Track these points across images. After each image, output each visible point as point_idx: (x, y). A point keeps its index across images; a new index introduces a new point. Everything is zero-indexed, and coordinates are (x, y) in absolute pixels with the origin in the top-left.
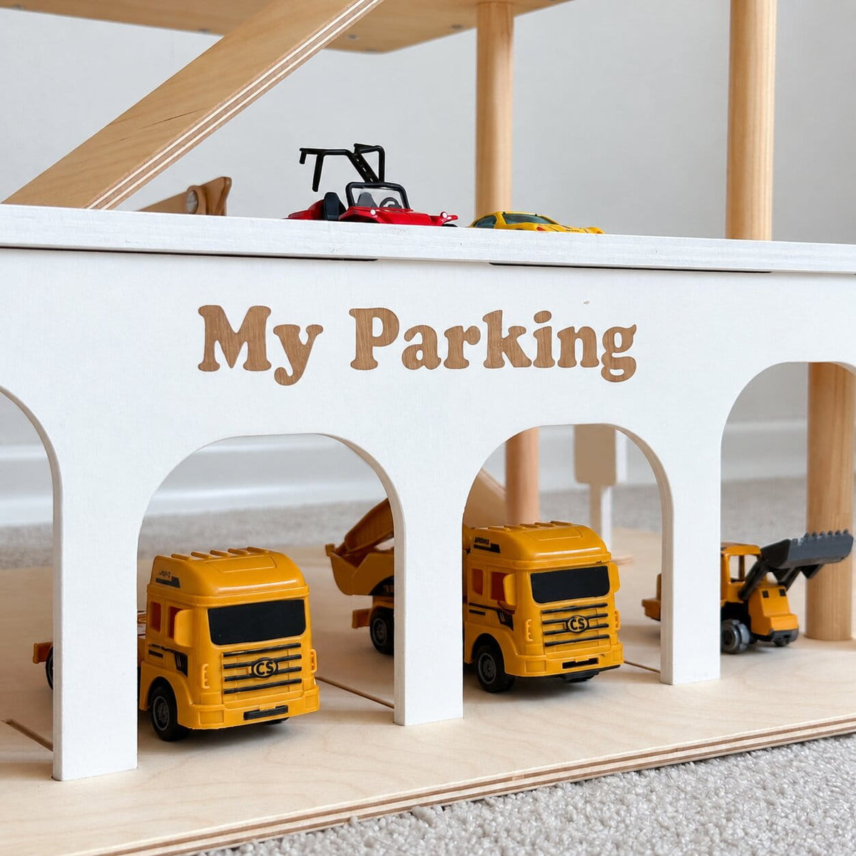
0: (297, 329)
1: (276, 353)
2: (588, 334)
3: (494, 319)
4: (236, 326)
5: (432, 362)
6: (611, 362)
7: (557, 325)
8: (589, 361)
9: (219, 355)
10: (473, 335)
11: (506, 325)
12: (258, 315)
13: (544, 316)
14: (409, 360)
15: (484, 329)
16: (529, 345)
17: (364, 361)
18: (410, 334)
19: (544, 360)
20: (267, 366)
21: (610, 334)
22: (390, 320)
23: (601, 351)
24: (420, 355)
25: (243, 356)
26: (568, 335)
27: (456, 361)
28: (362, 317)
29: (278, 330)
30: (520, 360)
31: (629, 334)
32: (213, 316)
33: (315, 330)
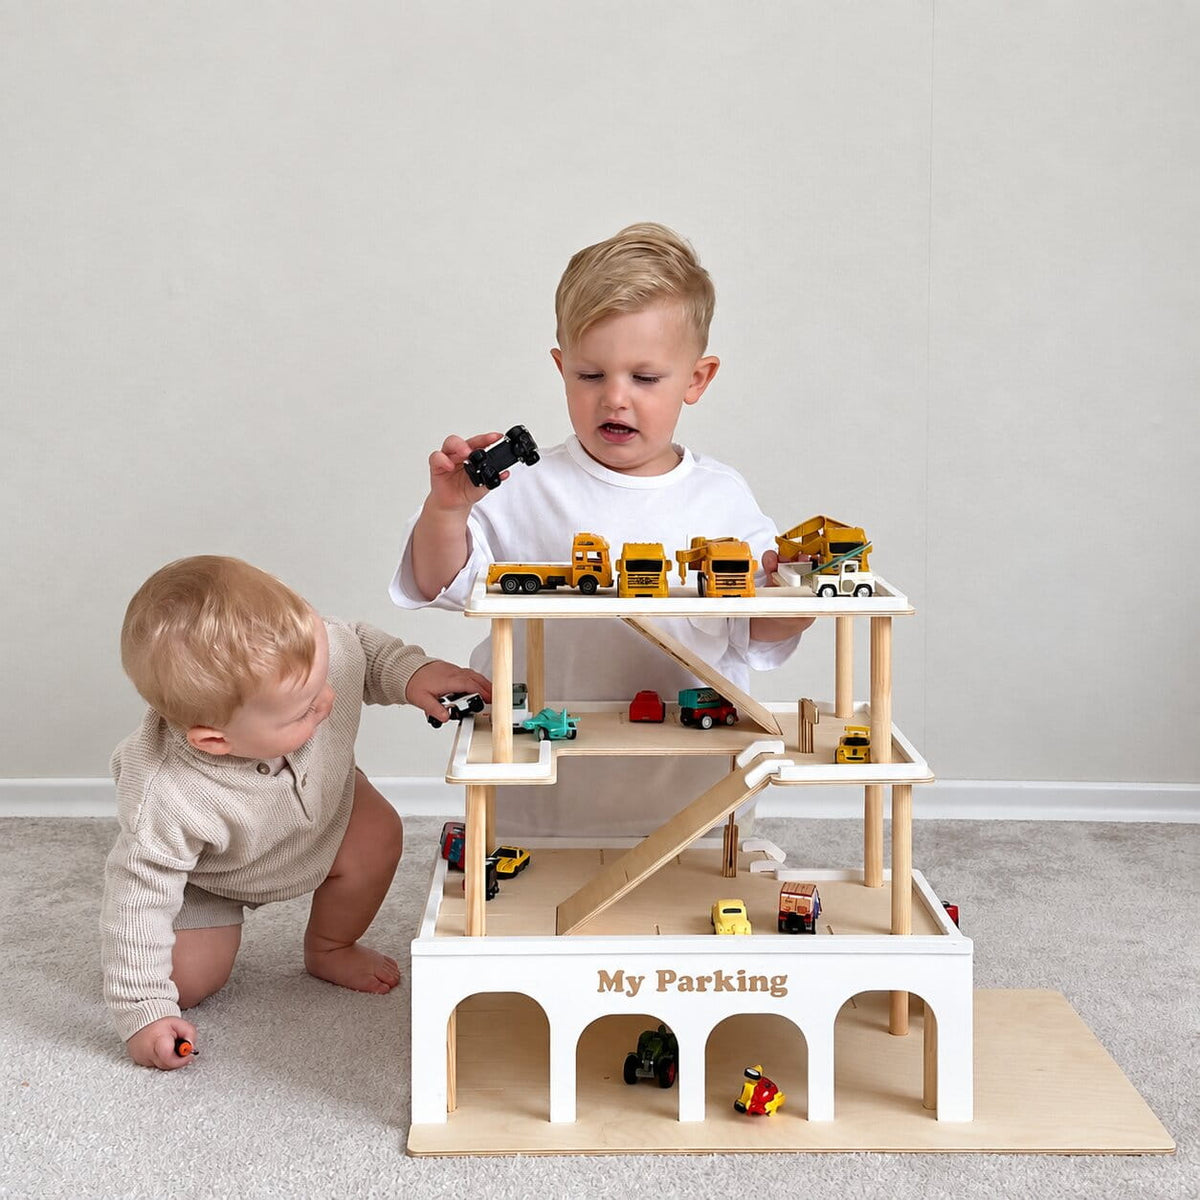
0: (635, 978)
1: (626, 986)
2: (763, 979)
3: (719, 973)
4: (611, 977)
5: (691, 989)
6: (774, 990)
7: (748, 975)
8: (764, 989)
9: (605, 987)
10: (709, 979)
11: (724, 975)
12: (620, 973)
13: (741, 972)
14: (681, 988)
15: (714, 977)
16: (735, 983)
17: (662, 988)
18: (681, 980)
19: (742, 988)
20: (623, 990)
21: (774, 980)
22: (673, 974)
23: (770, 985)
24: (685, 987)
25: (614, 987)
26: (753, 980)
27: (702, 989)
28: (661, 974)
29: (627, 978)
30: (731, 989)
31: (784, 979)
32: (603, 974)
33: (641, 978)
